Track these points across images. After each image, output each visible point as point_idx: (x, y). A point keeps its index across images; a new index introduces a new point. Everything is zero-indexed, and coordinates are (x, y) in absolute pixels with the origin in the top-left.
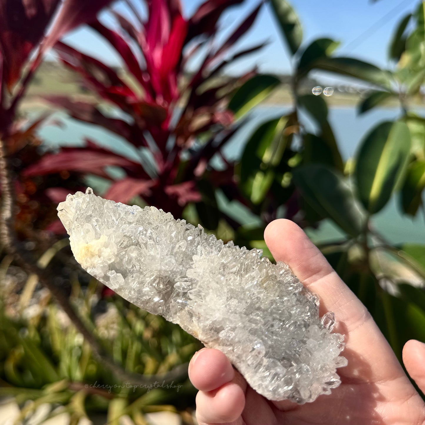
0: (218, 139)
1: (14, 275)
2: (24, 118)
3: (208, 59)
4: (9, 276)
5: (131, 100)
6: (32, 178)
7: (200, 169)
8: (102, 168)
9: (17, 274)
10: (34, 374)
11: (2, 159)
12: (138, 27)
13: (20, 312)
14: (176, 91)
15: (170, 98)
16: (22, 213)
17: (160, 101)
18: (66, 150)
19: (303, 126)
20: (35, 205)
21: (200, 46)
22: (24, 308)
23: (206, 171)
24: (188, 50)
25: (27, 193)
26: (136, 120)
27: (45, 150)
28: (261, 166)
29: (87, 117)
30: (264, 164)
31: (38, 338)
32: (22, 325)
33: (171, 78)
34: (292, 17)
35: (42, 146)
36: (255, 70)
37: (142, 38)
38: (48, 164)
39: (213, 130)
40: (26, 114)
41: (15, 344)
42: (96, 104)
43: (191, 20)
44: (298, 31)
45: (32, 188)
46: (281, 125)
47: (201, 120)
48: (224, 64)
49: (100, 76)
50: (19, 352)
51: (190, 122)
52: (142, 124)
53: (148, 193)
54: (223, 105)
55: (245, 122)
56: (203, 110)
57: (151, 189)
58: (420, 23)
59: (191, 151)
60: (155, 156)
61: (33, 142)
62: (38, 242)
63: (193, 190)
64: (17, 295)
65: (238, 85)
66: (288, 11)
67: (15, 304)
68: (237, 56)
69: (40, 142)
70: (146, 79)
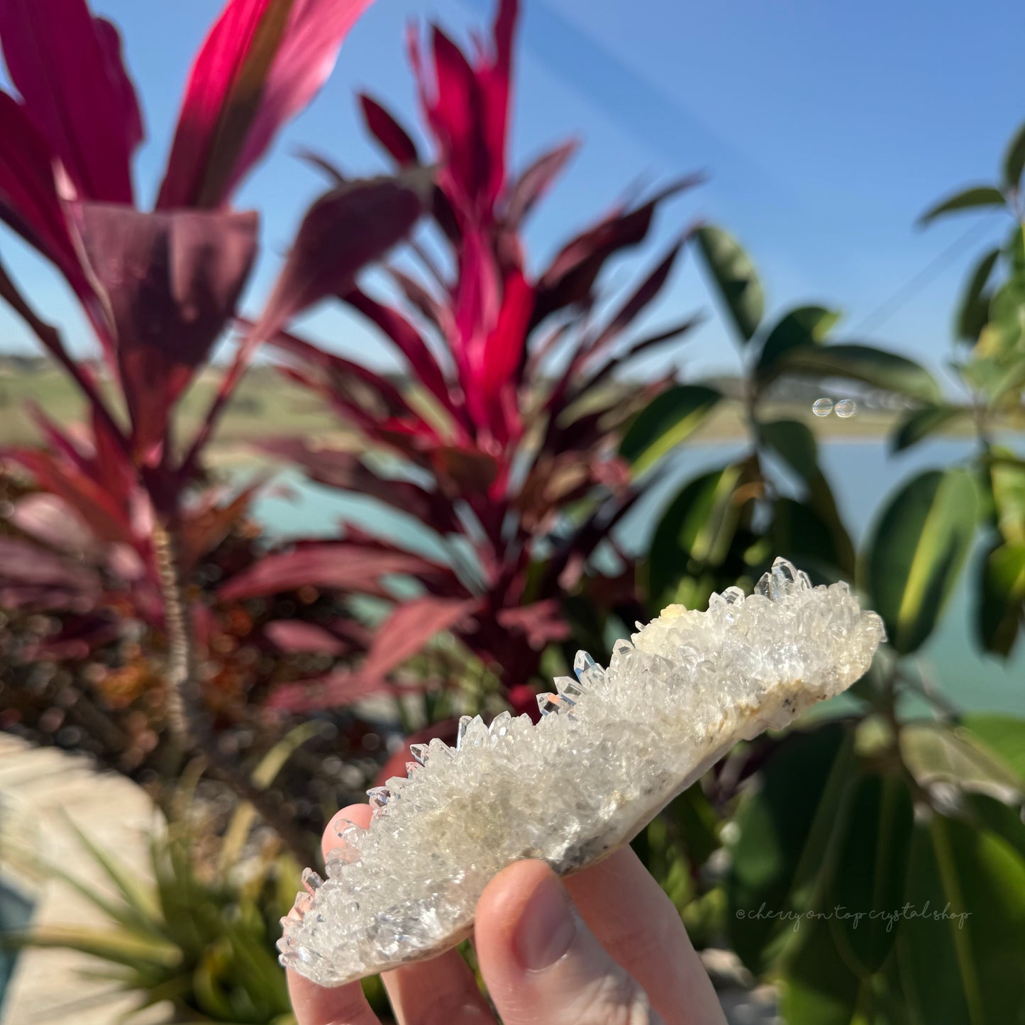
0: (606, 513)
1: (212, 798)
2: (223, 483)
3: (580, 354)
4: (200, 801)
5: (423, 442)
6: (242, 602)
7: (571, 576)
8: (374, 578)
9: (217, 795)
10: (254, 997)
11: (169, 566)
12: (437, 295)
13: (225, 873)
14: (515, 422)
15: (506, 436)
16: (225, 672)
17: (487, 443)
18: (304, 544)
19: (772, 484)
20: (250, 655)
21: (565, 329)
22: (232, 864)
23: (584, 578)
24: (539, 340)
25: (231, 632)
26: (439, 480)
27: (268, 545)
28: (689, 566)
29: (341, 477)
30: (696, 563)
31: (259, 924)
32: (227, 897)
33: (506, 394)
34: (742, 268)
35: (262, 539)
36: (672, 375)
37: (447, 319)
38: (267, 574)
39: (594, 497)
40: (229, 475)
41: (213, 936)
42: (360, 453)
43: (542, 281)
44: (752, 295)
45: (243, 622)
46: (726, 483)
47: (567, 478)
48: (613, 364)
49: (366, 397)
50: (223, 951)
51: (545, 481)
52: (451, 489)
53: (470, 626)
54: (607, 449)
55: (657, 478)
56: (568, 457)
57: (475, 616)
58: (1018, 266)
59: (553, 539)
60: (479, 550)
61: (244, 531)
62: (259, 730)
63: (554, 617)
64: (219, 839)
65: (637, 406)
66: (733, 257)
67: (213, 855)
68: (639, 349)
69: (258, 530)
70: (457, 398)
